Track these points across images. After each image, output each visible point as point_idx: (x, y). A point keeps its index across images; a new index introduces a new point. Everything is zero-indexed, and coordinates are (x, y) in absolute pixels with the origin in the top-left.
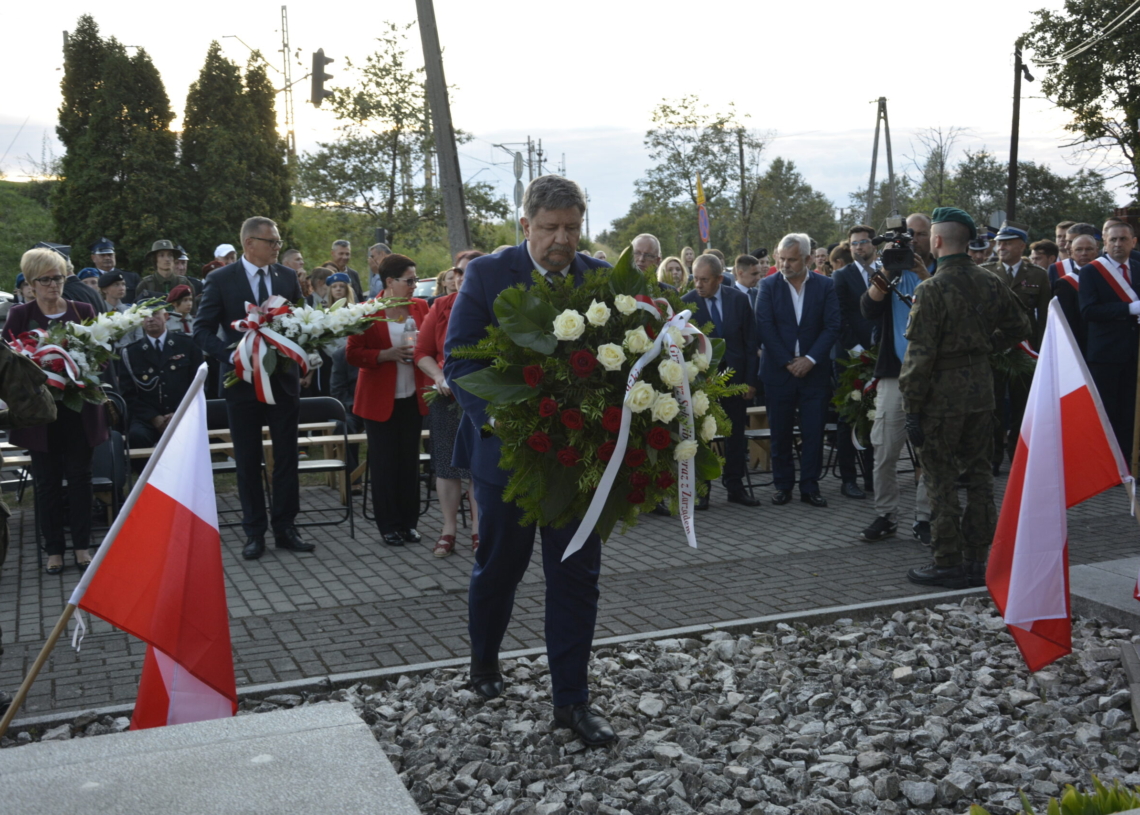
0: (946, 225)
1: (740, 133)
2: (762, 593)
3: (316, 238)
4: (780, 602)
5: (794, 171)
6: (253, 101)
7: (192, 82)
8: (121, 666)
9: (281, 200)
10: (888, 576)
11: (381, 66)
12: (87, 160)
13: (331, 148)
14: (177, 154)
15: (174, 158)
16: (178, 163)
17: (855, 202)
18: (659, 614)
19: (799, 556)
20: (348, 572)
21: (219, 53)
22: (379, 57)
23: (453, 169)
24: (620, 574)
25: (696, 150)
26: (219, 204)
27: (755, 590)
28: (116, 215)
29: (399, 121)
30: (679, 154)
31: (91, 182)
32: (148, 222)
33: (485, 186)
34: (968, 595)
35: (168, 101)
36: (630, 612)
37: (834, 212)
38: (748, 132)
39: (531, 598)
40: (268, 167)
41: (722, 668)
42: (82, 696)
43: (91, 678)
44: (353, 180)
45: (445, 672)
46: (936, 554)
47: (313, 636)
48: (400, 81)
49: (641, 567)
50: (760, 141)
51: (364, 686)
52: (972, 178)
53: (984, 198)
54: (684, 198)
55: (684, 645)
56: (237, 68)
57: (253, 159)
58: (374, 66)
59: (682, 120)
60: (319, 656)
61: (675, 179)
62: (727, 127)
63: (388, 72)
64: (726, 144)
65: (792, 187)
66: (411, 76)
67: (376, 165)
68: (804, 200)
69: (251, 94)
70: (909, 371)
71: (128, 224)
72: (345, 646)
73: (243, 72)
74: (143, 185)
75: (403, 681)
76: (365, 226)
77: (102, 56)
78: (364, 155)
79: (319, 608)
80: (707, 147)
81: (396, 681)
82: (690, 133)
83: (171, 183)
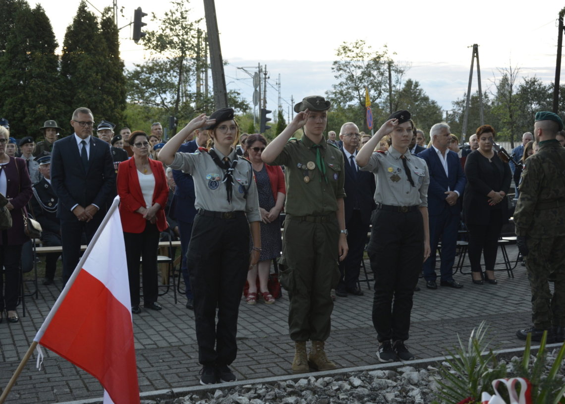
0: (545, 122)
1: (390, 64)
2: (428, 343)
3: (131, 121)
4: (441, 349)
5: (419, 88)
6: (105, 38)
7: (68, 26)
8: (42, 380)
9: (121, 98)
10: (504, 335)
11: (174, 18)
12: (4, 71)
13: (142, 68)
14: (58, 69)
15: (57, 71)
16: (59, 74)
17: (456, 107)
18: (368, 355)
19: (447, 321)
20: (173, 325)
21: (86, 8)
22: (172, 13)
23: (221, 81)
24: (340, 330)
25: (363, 73)
26: (84, 99)
27: (424, 341)
28: (21, 104)
29: (183, 52)
30: (353, 76)
31: (6, 84)
32: (41, 109)
33: (235, 92)
34: (556, 347)
35: (54, 37)
36: (350, 354)
37: (442, 113)
38: (395, 64)
39: (287, 343)
40: (114, 78)
41: (413, 389)
42: (20, 398)
43: (24, 388)
44: (154, 87)
45: (243, 388)
46: (535, 322)
47: (157, 364)
48: (185, 28)
49: (353, 326)
50: (402, 69)
51: (194, 396)
52: (527, 94)
53: (534, 106)
54: (355, 102)
55: (387, 374)
56: (95, 18)
57: (105, 73)
58: (169, 19)
59: (355, 55)
60: (162, 376)
61: (350, 91)
62: (382, 60)
63: (178, 22)
64: (382, 70)
65: (417, 97)
66: (191, 25)
67: (168, 78)
68: (425, 105)
69: (103, 33)
70: (520, 210)
71: (28, 110)
72: (178, 371)
73: (99, 20)
74: (38, 86)
75: (218, 393)
76: (162, 115)
77: (14, 8)
78: (162, 72)
79: (158, 347)
80: (370, 72)
81: (213, 393)
82: (360, 64)
83: (55, 86)
